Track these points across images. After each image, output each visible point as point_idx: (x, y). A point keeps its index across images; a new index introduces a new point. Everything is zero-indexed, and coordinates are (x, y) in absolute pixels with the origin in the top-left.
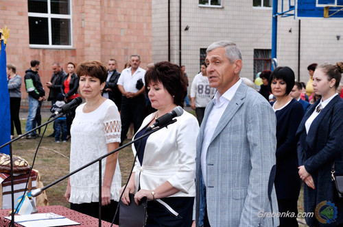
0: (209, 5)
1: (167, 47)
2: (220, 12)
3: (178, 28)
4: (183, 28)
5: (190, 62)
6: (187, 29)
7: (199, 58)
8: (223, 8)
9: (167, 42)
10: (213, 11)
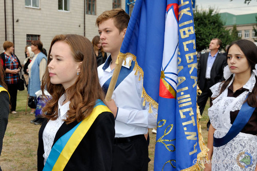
0: (31, 6)
1: (4, 33)
2: (39, 11)
3: (12, 20)
4: (15, 21)
5: (20, 43)
6: (17, 21)
7: (26, 40)
8: (40, 9)
9: (4, 30)
10: (34, 11)
